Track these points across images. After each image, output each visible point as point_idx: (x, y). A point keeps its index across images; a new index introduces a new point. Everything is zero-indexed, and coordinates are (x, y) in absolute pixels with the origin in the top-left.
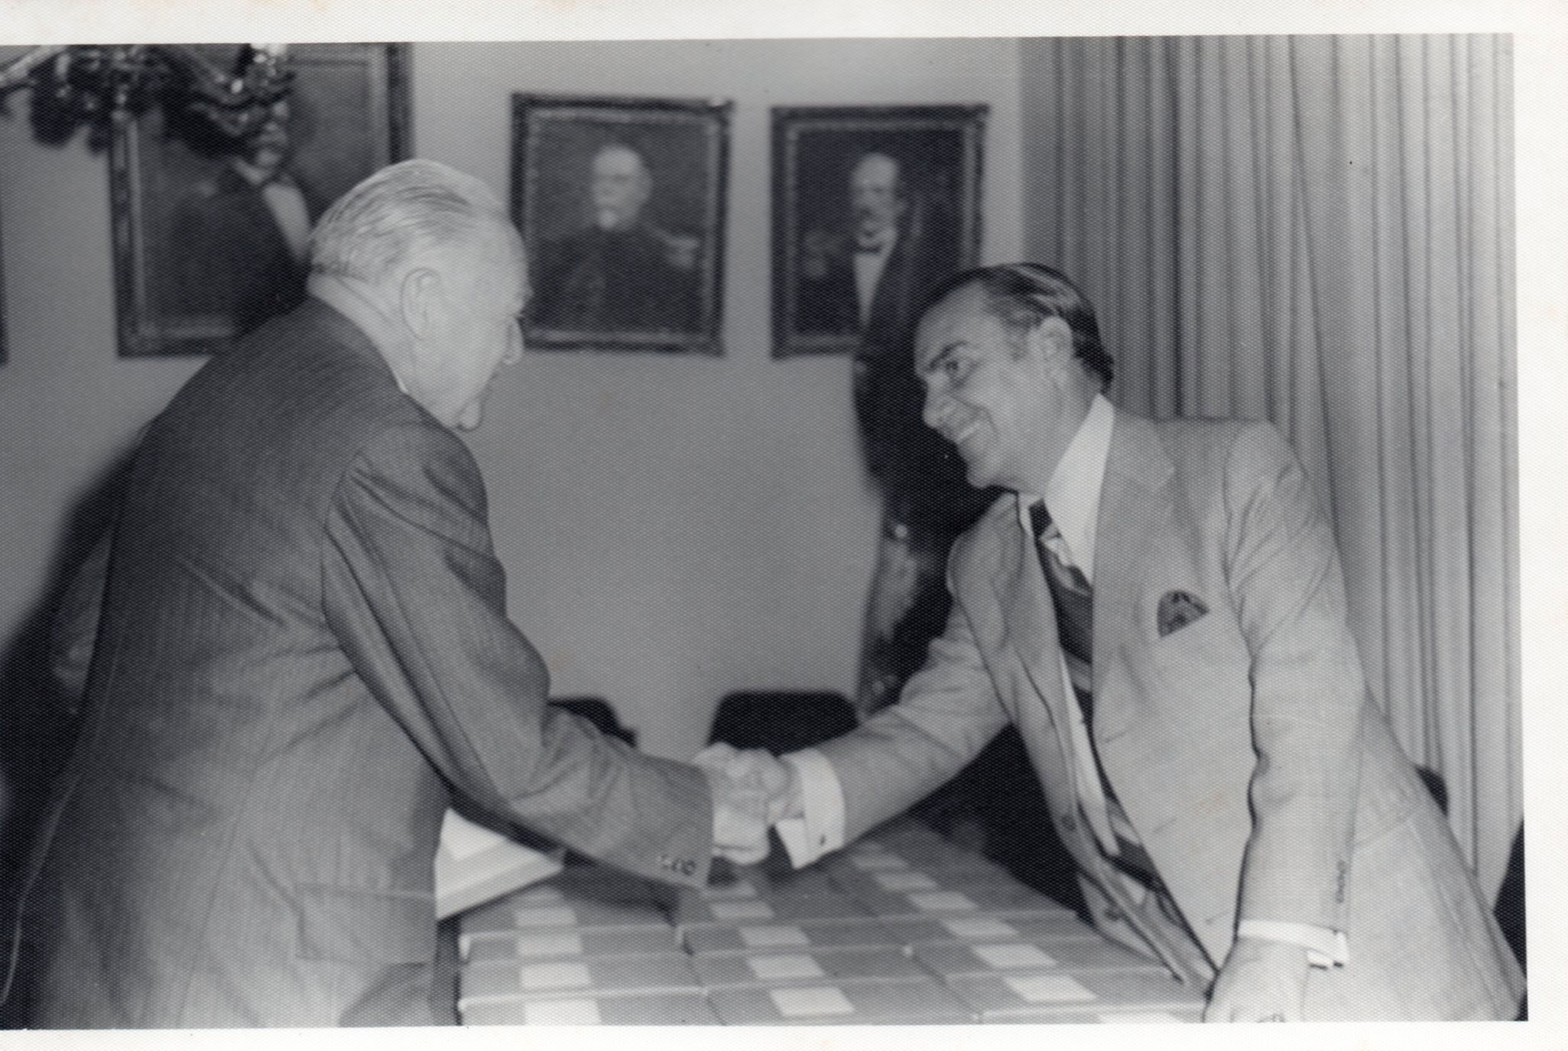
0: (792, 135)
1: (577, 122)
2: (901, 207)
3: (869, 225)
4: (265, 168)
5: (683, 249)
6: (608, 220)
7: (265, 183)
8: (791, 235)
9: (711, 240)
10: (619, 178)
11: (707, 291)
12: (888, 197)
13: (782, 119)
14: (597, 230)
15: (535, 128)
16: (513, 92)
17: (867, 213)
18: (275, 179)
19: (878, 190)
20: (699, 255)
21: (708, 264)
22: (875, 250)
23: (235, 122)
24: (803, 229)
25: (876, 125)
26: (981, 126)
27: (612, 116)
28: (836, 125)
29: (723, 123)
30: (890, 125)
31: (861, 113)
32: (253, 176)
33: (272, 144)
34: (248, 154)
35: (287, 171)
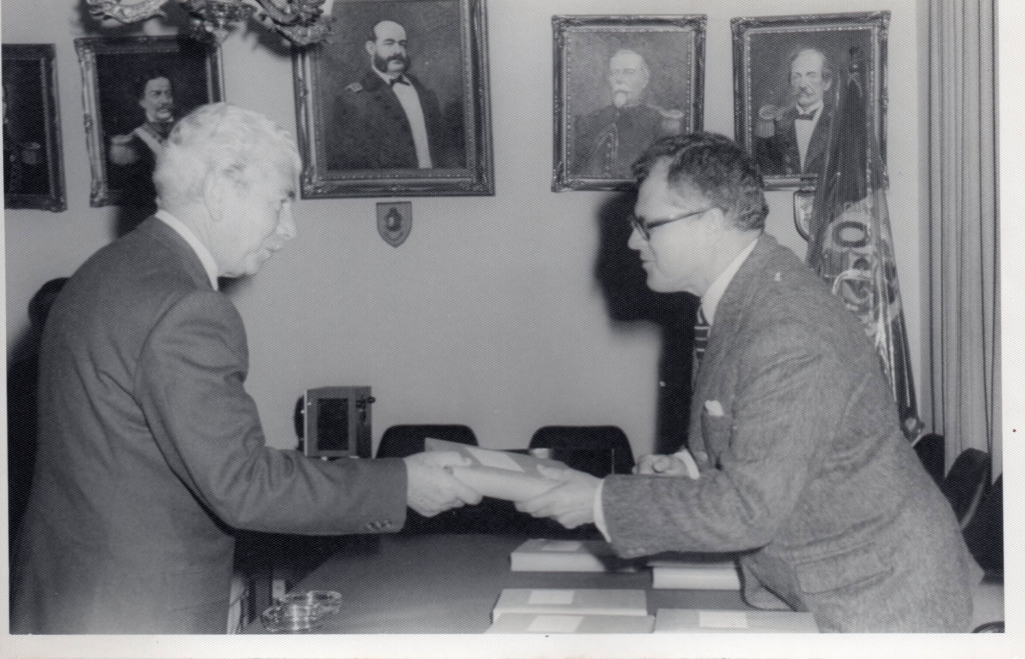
0: (748, 38)
1: (598, 33)
2: (827, 85)
3: (804, 100)
4: (393, 72)
5: (672, 119)
6: (620, 101)
7: (394, 82)
8: (748, 108)
9: (693, 110)
10: (628, 72)
12: (818, 79)
13: (739, 27)
14: (613, 107)
15: (570, 40)
16: (553, 15)
17: (803, 91)
18: (399, 80)
19: (811, 74)
20: (684, 122)
22: (810, 117)
24: (756, 104)
25: (807, 29)
26: (883, 27)
27: (623, 29)
28: (780, 30)
29: (699, 31)
30: (819, 28)
31: (797, 21)
32: (386, 78)
33: (396, 57)
34: (382, 64)
35: (407, 74)
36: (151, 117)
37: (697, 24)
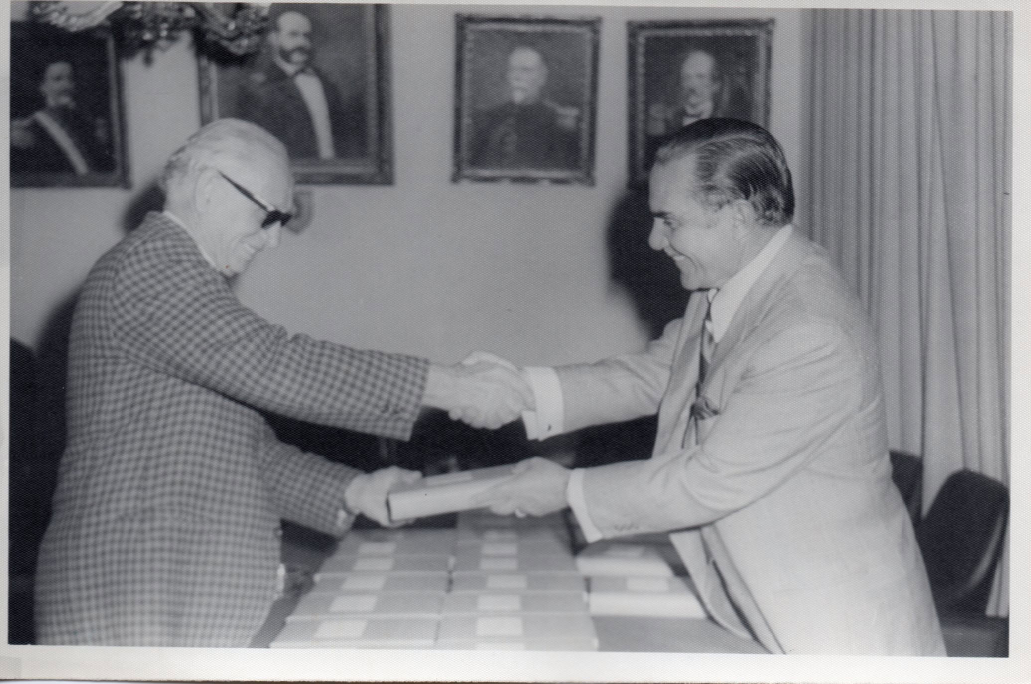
0: (641, 39)
1: (499, 32)
2: (716, 87)
3: (693, 100)
4: (296, 63)
5: (568, 116)
6: (518, 97)
7: (297, 73)
8: (641, 106)
9: (587, 109)
10: (526, 69)
11: (584, 144)
12: (706, 81)
13: (634, 29)
14: (511, 104)
15: (470, 37)
16: (456, 13)
17: (692, 91)
18: (302, 71)
19: (700, 76)
20: (579, 119)
21: (585, 126)
22: (698, 116)
23: (239, 46)
24: (648, 103)
25: (698, 33)
26: (769, 33)
27: (522, 28)
28: (672, 33)
29: (596, 32)
30: (708, 33)
31: (688, 25)
32: (289, 69)
33: (300, 49)
34: (286, 55)
35: (310, 65)
36: (51, 101)
37: (593, 24)
